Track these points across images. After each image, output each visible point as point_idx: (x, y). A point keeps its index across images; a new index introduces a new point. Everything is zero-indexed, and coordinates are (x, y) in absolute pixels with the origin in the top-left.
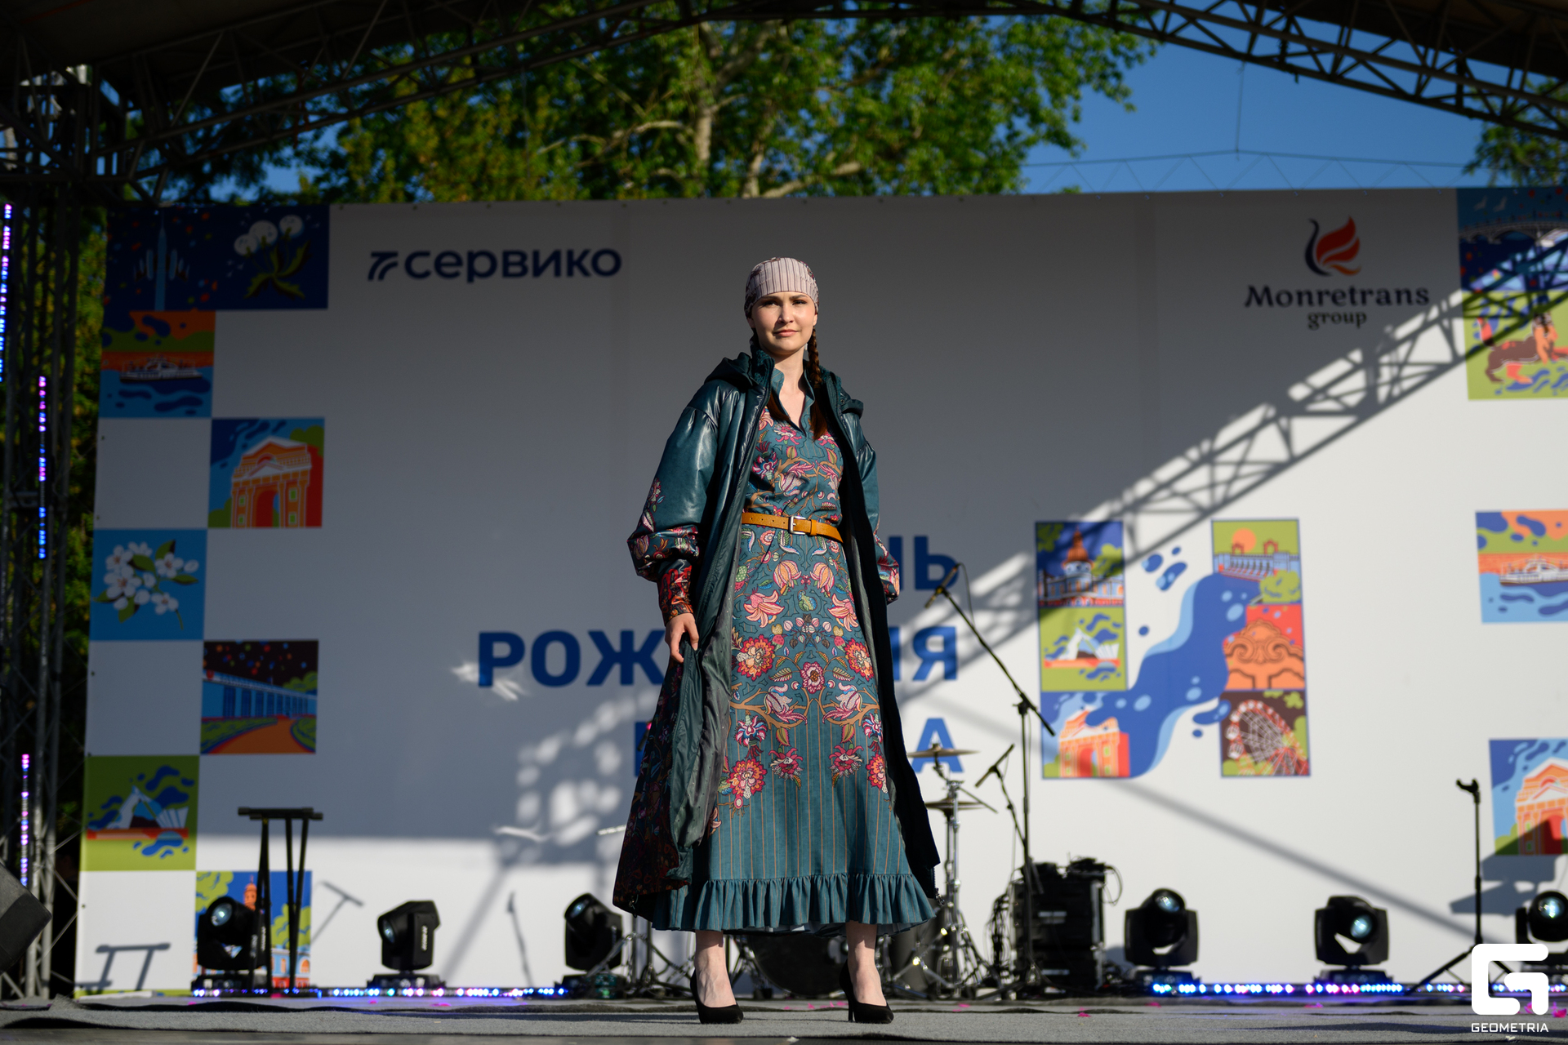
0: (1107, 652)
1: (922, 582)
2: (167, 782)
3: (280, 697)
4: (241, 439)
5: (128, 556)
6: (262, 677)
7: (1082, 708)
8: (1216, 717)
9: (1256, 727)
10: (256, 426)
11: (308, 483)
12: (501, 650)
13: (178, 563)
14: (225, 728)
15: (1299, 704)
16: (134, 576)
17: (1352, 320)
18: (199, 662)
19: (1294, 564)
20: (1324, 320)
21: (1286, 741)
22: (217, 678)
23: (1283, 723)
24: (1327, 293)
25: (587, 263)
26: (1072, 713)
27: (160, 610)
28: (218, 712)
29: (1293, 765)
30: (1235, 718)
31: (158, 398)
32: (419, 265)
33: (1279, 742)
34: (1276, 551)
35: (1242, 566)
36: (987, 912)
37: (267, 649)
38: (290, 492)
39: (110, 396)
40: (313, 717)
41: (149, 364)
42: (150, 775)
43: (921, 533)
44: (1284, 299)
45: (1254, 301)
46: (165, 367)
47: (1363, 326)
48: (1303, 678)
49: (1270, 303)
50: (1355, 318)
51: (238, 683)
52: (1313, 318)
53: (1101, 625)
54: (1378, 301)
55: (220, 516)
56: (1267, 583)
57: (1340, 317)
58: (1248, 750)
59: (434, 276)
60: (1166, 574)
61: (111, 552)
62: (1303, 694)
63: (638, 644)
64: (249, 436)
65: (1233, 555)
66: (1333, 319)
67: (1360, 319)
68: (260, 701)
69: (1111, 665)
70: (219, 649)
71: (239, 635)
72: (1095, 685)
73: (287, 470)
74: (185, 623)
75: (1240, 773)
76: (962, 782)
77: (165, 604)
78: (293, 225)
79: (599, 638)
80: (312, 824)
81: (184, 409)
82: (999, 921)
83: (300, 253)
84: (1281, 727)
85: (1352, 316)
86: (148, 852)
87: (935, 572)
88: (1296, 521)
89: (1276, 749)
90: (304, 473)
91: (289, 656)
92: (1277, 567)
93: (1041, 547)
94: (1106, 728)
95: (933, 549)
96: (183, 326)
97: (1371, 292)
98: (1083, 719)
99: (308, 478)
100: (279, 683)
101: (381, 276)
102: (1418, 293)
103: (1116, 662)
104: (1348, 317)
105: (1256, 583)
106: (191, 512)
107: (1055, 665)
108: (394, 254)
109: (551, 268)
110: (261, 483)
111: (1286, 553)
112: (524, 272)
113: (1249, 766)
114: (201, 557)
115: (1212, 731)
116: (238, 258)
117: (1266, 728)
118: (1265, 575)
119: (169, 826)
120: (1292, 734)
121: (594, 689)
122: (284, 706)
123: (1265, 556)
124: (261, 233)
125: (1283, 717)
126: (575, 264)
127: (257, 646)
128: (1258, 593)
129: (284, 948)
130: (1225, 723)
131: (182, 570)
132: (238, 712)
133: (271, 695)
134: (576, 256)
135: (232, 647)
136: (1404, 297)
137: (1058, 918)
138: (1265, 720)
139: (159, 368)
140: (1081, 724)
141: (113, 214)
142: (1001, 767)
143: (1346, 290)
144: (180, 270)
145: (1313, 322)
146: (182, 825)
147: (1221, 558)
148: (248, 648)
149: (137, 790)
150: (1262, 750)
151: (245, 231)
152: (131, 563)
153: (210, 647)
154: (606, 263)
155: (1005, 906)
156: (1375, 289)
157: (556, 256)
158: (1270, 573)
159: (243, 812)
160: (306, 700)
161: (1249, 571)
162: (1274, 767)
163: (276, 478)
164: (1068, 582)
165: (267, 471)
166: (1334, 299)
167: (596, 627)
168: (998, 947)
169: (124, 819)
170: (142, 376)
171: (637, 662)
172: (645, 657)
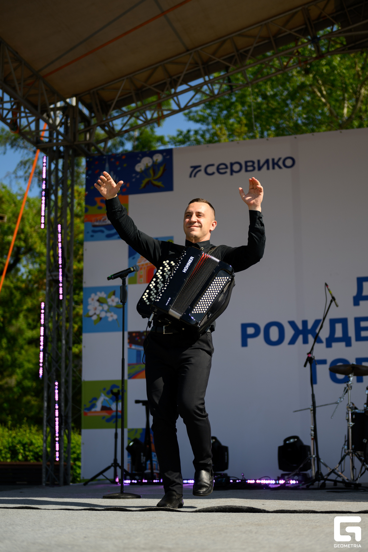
5: (97, 298)
12: (251, 331)
13: (116, 300)
14: (138, 368)
16: (100, 305)
22: (133, 347)
25: (281, 163)
27: (110, 319)
28: (135, 362)
31: (107, 232)
32: (210, 170)
39: (88, 233)
41: (103, 219)
42: (108, 388)
59: (217, 174)
61: (90, 296)
63: (310, 326)
70: (134, 335)
71: (142, 329)
77: (112, 317)
78: (159, 158)
79: (292, 324)
83: (162, 169)
86: (108, 420)
101: (195, 176)
108: (200, 166)
109: (265, 166)
112: (254, 169)
116: (137, 173)
121: (292, 346)
124: (146, 162)
126: (275, 164)
131: (118, 302)
134: (276, 161)
135: (139, 334)
141: (88, 159)
149: (103, 395)
151: (139, 162)
152: (98, 301)
153: (130, 334)
154: (289, 162)
157: (267, 161)
159: (137, 402)
167: (291, 319)
169: (98, 408)
170: (101, 224)
171: (310, 333)
172: (313, 331)
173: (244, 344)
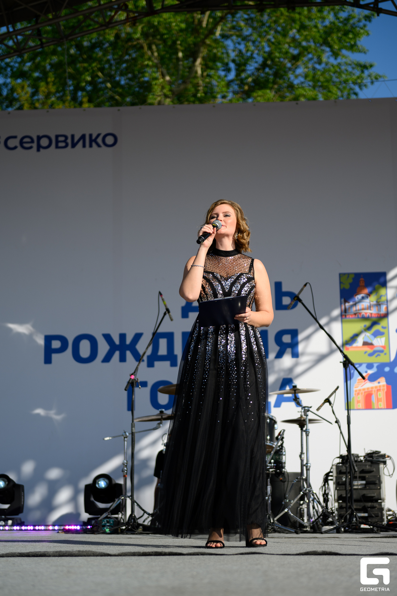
0: (379, 342)
7: (366, 372)
12: (56, 344)
25: (100, 140)
32: (11, 143)
36: (321, 482)
43: (278, 280)
53: (376, 328)
59: (19, 148)
63: (128, 341)
69: (381, 349)
72: (373, 359)
76: (311, 407)
79: (108, 337)
82: (327, 486)
93: (342, 288)
94: (379, 382)
95: (285, 289)
103: (384, 347)
107: (351, 349)
109: (81, 143)
112: (66, 146)
121: (106, 364)
126: (93, 141)
134: (94, 137)
140: (366, 381)
142: (331, 399)
154: (110, 140)
155: (330, 478)
157: (83, 137)
164: (358, 305)
167: (106, 332)
168: (326, 500)
171: (128, 350)
172: (132, 347)
173: (48, 360)
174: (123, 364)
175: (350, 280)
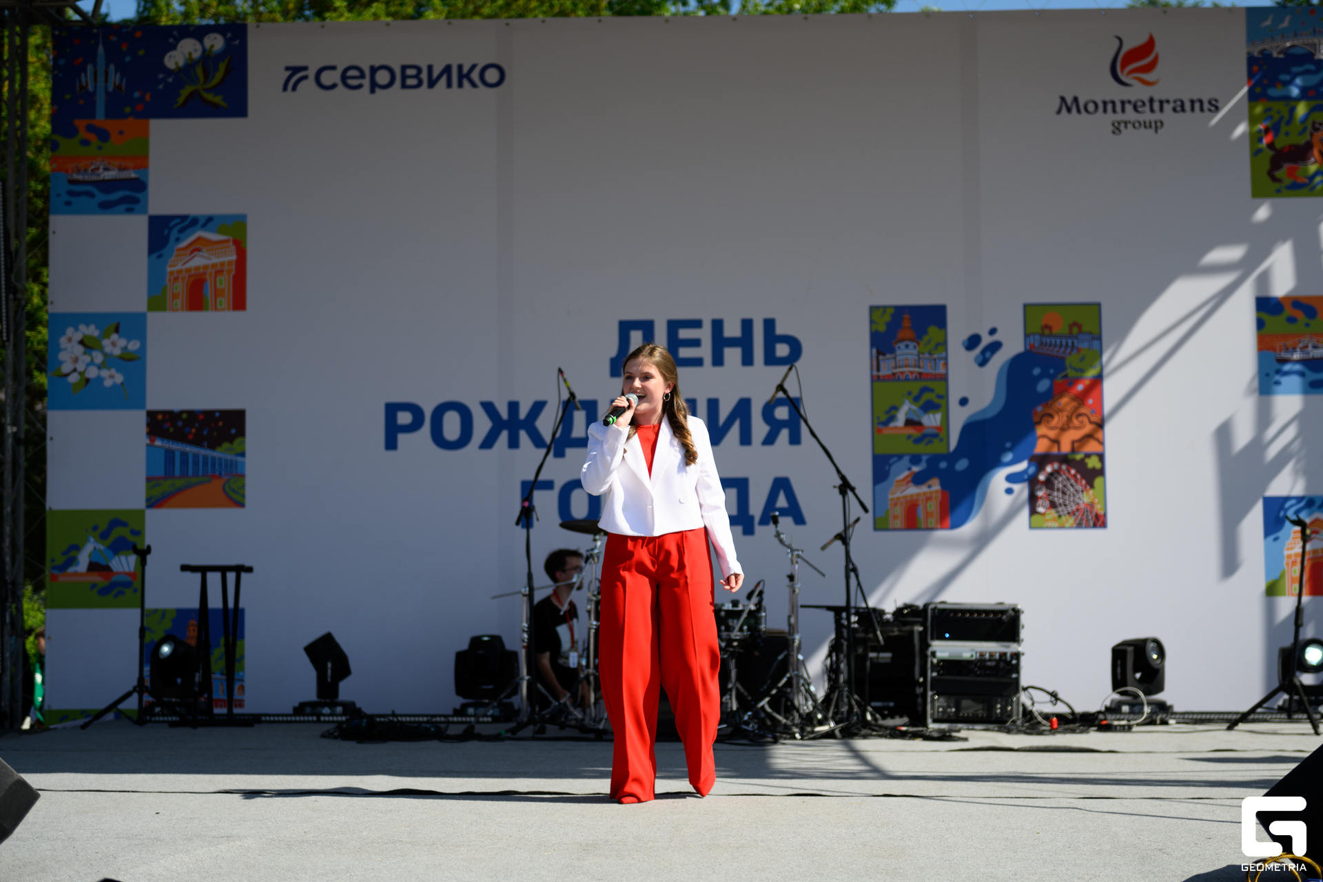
0: (931, 420)
1: (771, 359)
2: (118, 532)
3: (214, 459)
4: (174, 234)
5: (78, 337)
6: (197, 442)
7: (909, 469)
8: (1026, 477)
9: (1060, 486)
10: (187, 222)
11: (234, 272)
12: (404, 418)
13: (122, 342)
14: (166, 486)
15: (1098, 466)
16: (85, 353)
17: (1150, 127)
18: (143, 429)
19: (1096, 343)
20: (1126, 127)
21: (1086, 498)
22: (158, 443)
23: (1084, 482)
24: (1129, 102)
25: (475, 76)
26: (901, 472)
27: (108, 383)
28: (161, 473)
29: (1092, 518)
30: (1042, 477)
31: (101, 197)
32: (327, 78)
33: (1079, 498)
34: (1080, 331)
35: (1051, 344)
37: (201, 417)
38: (218, 279)
40: (243, 476)
41: (93, 167)
42: (103, 527)
43: (769, 316)
44: (1091, 107)
45: (1064, 110)
46: (106, 169)
47: (1159, 131)
48: (1102, 443)
49: (1079, 111)
50: (1153, 125)
51: (177, 447)
52: (1116, 124)
53: (927, 396)
54: (1174, 110)
55: (157, 302)
56: (1072, 360)
57: (1140, 123)
58: (1053, 505)
59: (341, 87)
60: (983, 352)
61: (64, 333)
62: (1101, 457)
63: (523, 413)
64: (181, 231)
65: (1042, 335)
66: (1134, 126)
67: (1157, 126)
68: (196, 463)
69: (935, 431)
70: (160, 417)
71: (176, 405)
72: (921, 449)
73: (215, 260)
74: (130, 395)
75: (1045, 525)
77: (111, 378)
78: (215, 43)
79: (489, 407)
80: (244, 576)
81: (123, 207)
83: (222, 67)
84: (1082, 486)
85: (1150, 123)
86: (104, 592)
87: (782, 350)
88: (1099, 305)
89: (1078, 504)
90: (230, 263)
91: (221, 424)
92: (1080, 346)
93: (874, 330)
94: (930, 487)
95: (780, 330)
96: (121, 133)
97: (1168, 101)
98: (909, 479)
99: (233, 267)
100: (212, 446)
101: (294, 88)
102: (1210, 103)
103: (939, 428)
104: (1148, 124)
105: (1063, 359)
106: (133, 298)
107: (886, 431)
108: (305, 68)
109: (444, 80)
110: (193, 272)
111: (1090, 333)
112: (420, 84)
113: (1054, 519)
114: (142, 337)
115: (1021, 490)
116: (168, 72)
117: (1069, 486)
118: (1070, 353)
119: (122, 570)
120: (1091, 492)
121: (486, 452)
122: (217, 467)
123: (1071, 335)
124: (187, 50)
125: (1083, 477)
126: (464, 77)
127: (192, 414)
128: (1064, 369)
129: (222, 674)
130: (1033, 482)
131: (126, 348)
132: (177, 472)
133: (205, 457)
134: (465, 70)
135: (171, 416)
136: (1197, 105)
137: (883, 658)
138: (1068, 479)
139: (101, 171)
140: (908, 483)
141: (57, 33)
143: (1146, 100)
144: (117, 83)
145: (1117, 128)
146: (132, 569)
147: (1032, 338)
148: (184, 416)
149: (92, 540)
150: (1065, 505)
151: (173, 47)
152: (82, 342)
153: (151, 415)
154: (492, 75)
156: (1171, 99)
157: (447, 70)
158: (1075, 350)
159: (185, 568)
160: (236, 462)
161: (1057, 349)
162: (1075, 520)
163: (206, 267)
164: (898, 358)
165: (198, 261)
166: (1135, 108)
167: (486, 399)
169: (82, 565)
170: (86, 178)
171: (522, 428)
172: (529, 424)
173: (391, 444)
174: (514, 452)
175: (888, 318)
